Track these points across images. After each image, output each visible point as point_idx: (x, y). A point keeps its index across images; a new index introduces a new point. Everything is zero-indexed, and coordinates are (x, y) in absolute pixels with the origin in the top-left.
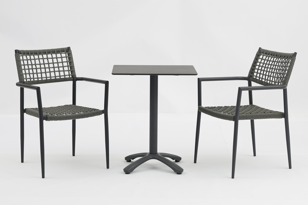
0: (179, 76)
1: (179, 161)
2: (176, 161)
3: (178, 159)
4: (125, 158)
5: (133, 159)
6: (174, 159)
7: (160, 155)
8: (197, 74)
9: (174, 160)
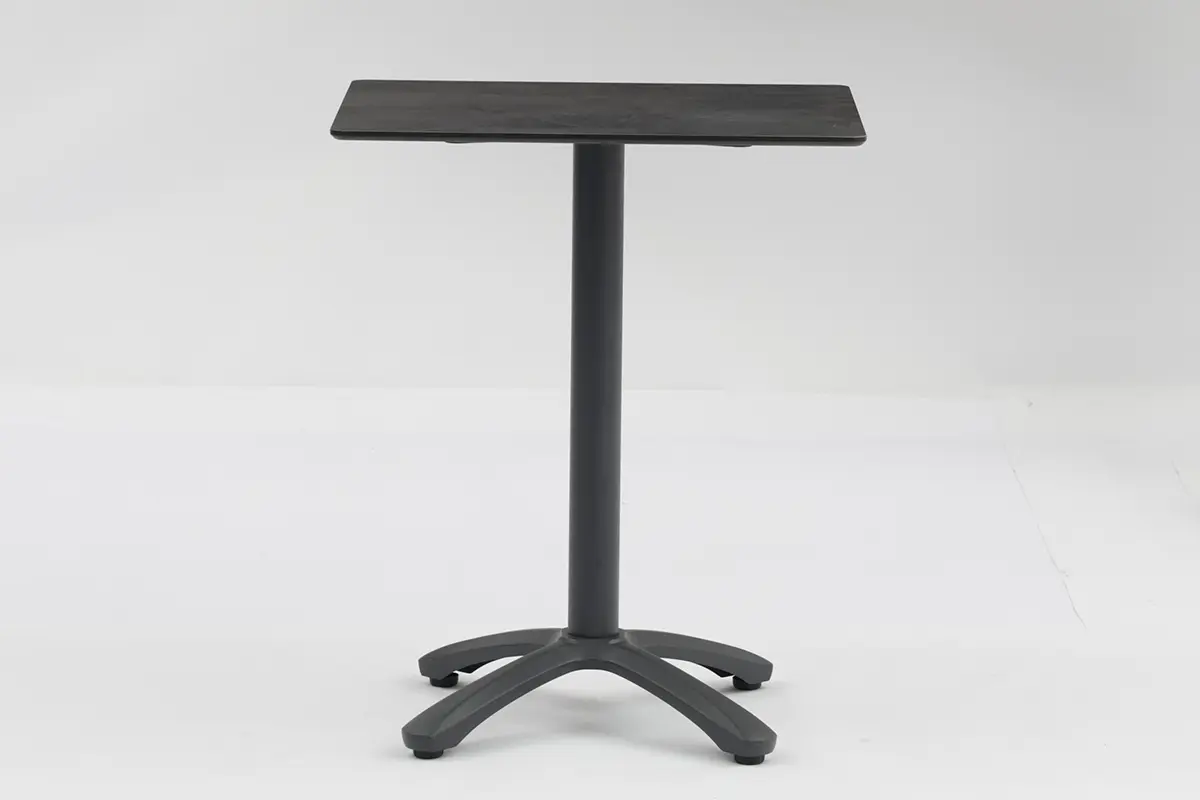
0: (754, 148)
1: (756, 687)
2: (741, 685)
3: (749, 672)
4: (420, 661)
5: (470, 669)
6: (729, 675)
7: (631, 642)
8: (864, 140)
9: (730, 679)
